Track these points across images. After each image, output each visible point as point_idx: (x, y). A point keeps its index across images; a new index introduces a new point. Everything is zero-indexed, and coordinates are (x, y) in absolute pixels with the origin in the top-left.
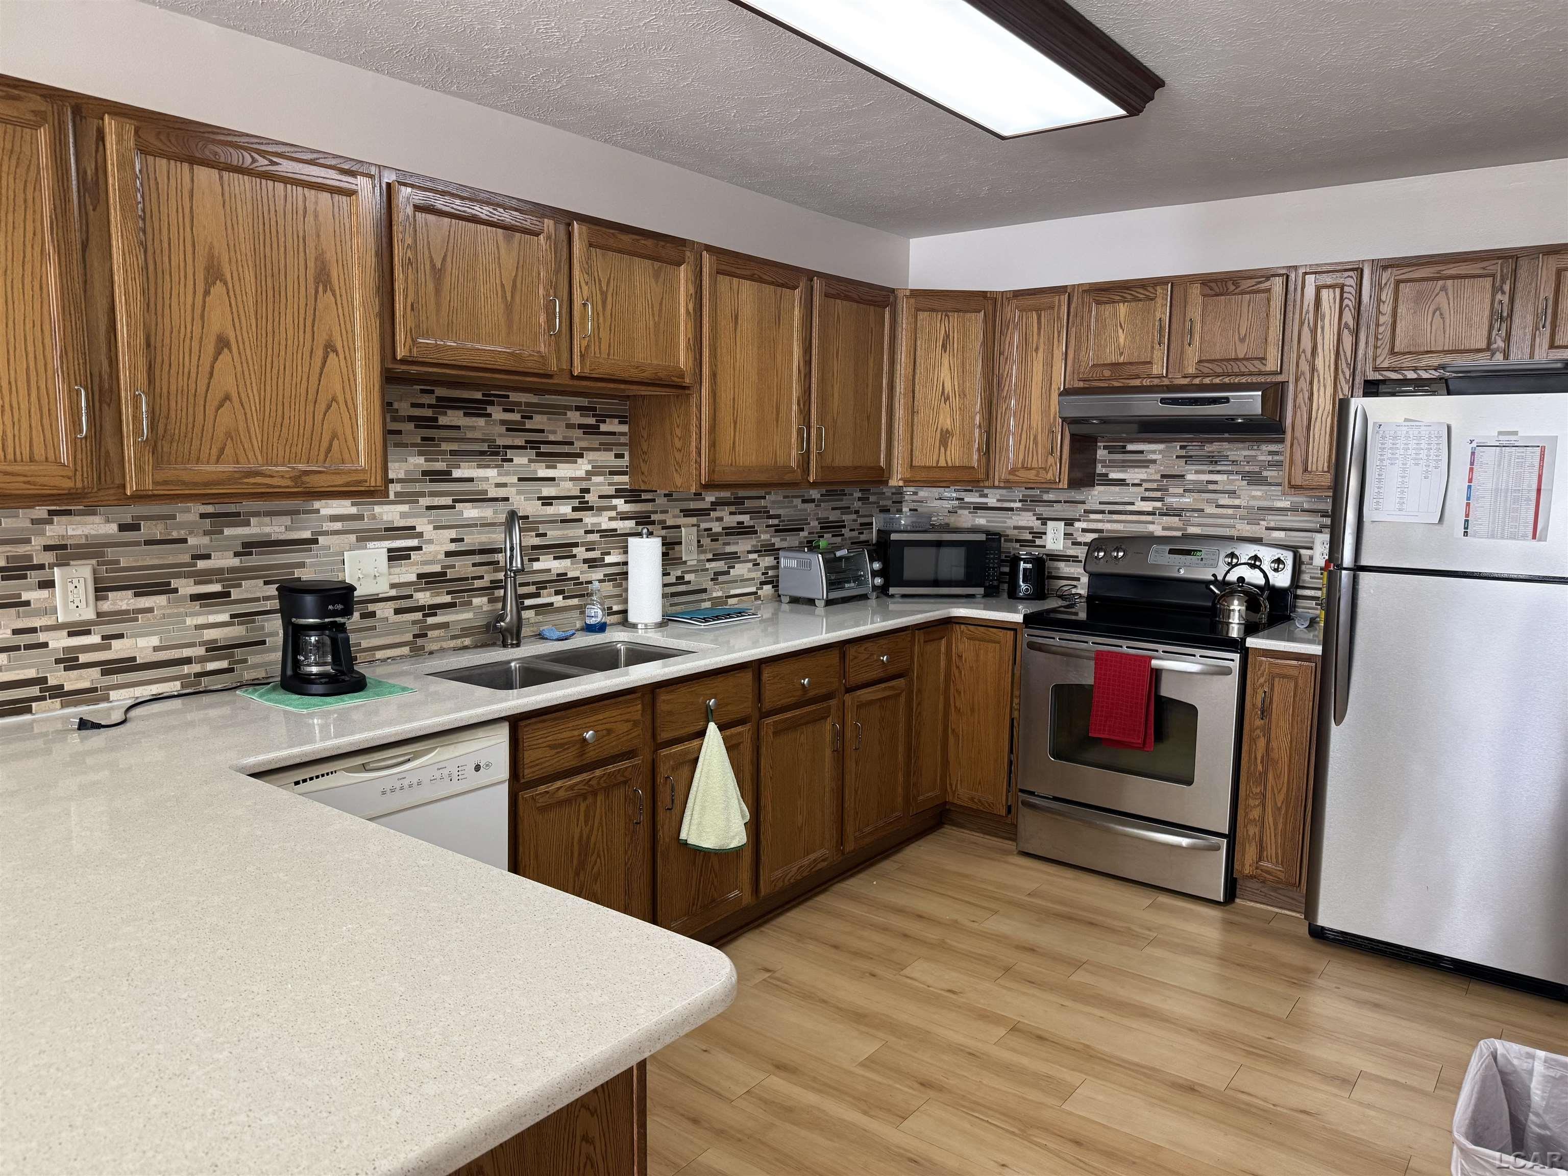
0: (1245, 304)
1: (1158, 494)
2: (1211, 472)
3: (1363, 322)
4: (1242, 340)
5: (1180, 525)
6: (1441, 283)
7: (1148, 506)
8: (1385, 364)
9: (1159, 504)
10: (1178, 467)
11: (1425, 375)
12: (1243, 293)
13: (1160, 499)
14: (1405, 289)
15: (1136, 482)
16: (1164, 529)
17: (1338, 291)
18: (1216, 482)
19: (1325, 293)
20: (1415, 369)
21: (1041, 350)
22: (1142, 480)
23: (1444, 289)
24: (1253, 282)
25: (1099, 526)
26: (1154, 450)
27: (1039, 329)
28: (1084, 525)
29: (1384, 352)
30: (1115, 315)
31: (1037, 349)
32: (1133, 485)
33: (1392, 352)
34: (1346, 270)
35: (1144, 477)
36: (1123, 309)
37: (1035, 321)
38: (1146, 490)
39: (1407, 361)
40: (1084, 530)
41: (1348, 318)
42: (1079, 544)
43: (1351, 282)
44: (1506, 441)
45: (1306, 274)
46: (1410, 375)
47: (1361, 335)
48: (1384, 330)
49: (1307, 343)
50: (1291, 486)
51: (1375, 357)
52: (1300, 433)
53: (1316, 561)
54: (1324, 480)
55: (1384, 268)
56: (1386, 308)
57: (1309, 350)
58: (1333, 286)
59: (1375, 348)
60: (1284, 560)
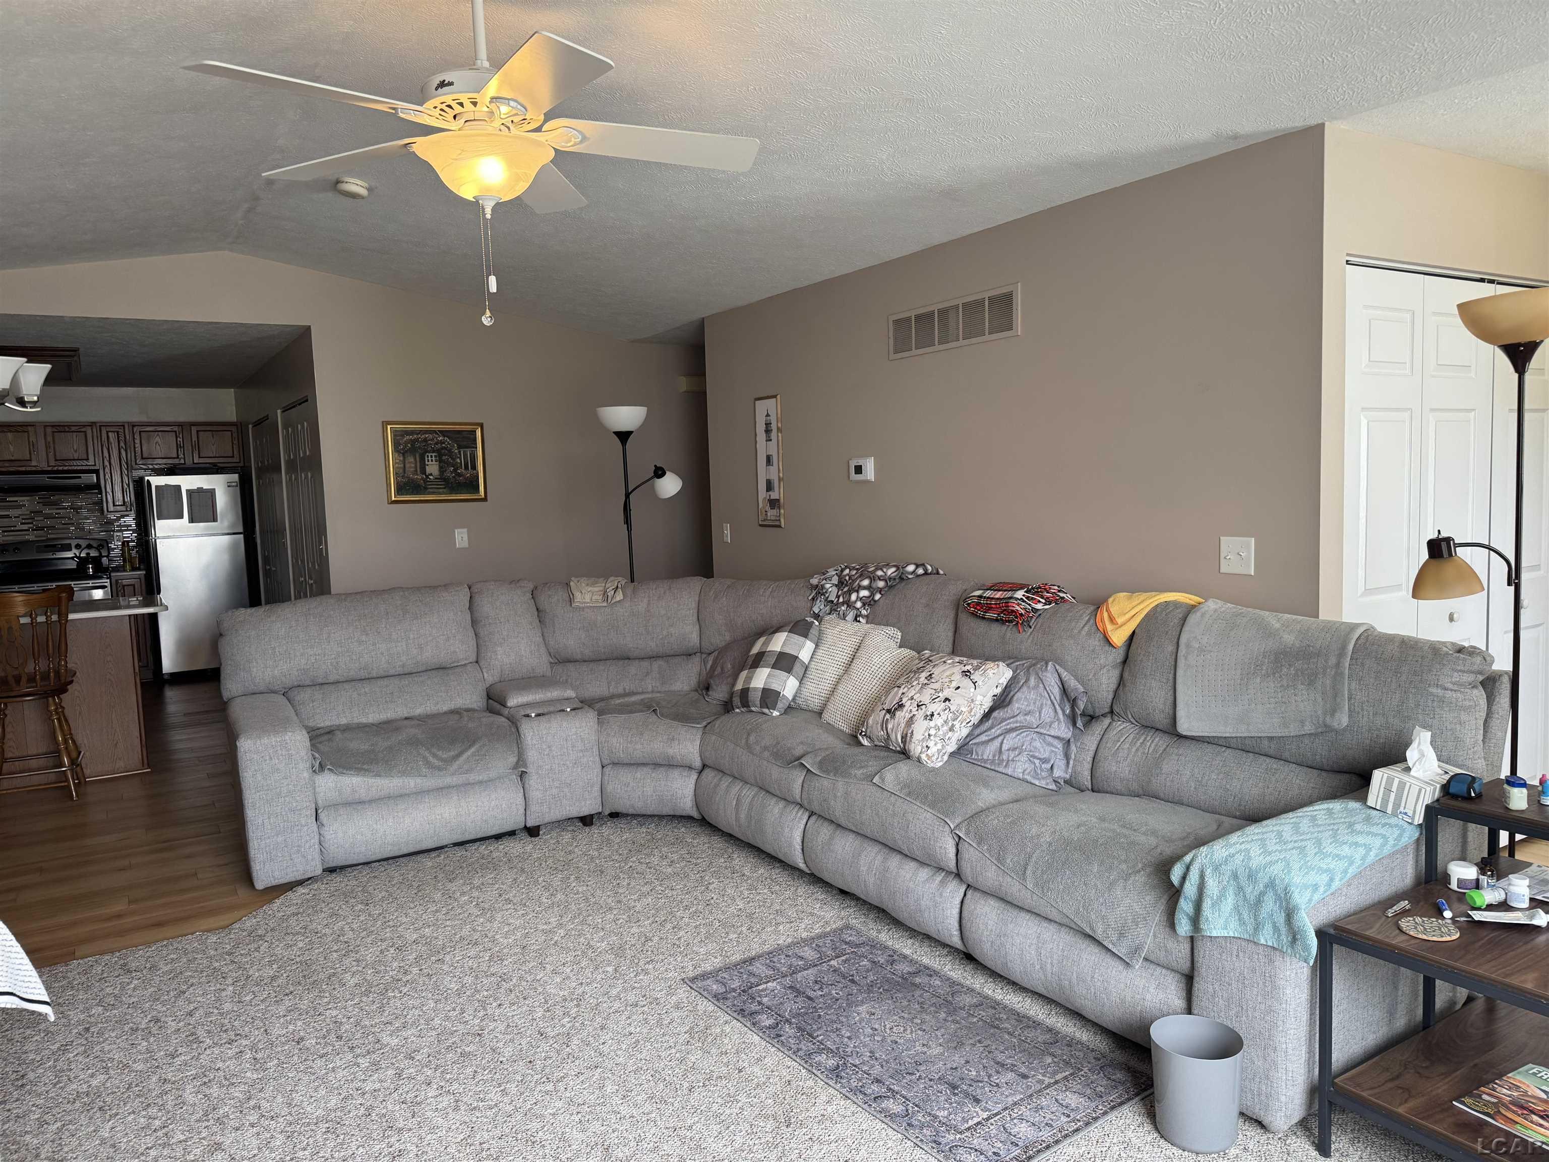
0: (74, 436)
1: (30, 521)
2: (57, 509)
3: (128, 446)
4: (75, 451)
5: (45, 534)
6: (156, 433)
7: (25, 527)
8: (141, 463)
9: (31, 526)
10: (39, 507)
11: (156, 467)
12: (72, 432)
13: (32, 523)
14: (143, 434)
15: (17, 516)
16: (36, 537)
17: (116, 433)
18: (59, 513)
19: (110, 434)
20: (152, 464)
22: (20, 515)
23: (158, 435)
24: (77, 427)
26: (23, 500)
29: (139, 457)
30: (6, 437)
32: (15, 517)
33: (143, 458)
34: (118, 425)
35: (20, 513)
36: (10, 435)
38: (23, 519)
39: (150, 461)
41: (122, 444)
43: (121, 430)
44: (200, 490)
45: (100, 426)
46: (151, 467)
47: (129, 451)
48: (138, 449)
49: (106, 454)
50: (108, 511)
51: (136, 461)
52: (109, 489)
53: (116, 545)
54: (123, 508)
55: (133, 426)
56: (137, 441)
57: (107, 456)
58: (114, 432)
59: (135, 456)
60: (103, 544)
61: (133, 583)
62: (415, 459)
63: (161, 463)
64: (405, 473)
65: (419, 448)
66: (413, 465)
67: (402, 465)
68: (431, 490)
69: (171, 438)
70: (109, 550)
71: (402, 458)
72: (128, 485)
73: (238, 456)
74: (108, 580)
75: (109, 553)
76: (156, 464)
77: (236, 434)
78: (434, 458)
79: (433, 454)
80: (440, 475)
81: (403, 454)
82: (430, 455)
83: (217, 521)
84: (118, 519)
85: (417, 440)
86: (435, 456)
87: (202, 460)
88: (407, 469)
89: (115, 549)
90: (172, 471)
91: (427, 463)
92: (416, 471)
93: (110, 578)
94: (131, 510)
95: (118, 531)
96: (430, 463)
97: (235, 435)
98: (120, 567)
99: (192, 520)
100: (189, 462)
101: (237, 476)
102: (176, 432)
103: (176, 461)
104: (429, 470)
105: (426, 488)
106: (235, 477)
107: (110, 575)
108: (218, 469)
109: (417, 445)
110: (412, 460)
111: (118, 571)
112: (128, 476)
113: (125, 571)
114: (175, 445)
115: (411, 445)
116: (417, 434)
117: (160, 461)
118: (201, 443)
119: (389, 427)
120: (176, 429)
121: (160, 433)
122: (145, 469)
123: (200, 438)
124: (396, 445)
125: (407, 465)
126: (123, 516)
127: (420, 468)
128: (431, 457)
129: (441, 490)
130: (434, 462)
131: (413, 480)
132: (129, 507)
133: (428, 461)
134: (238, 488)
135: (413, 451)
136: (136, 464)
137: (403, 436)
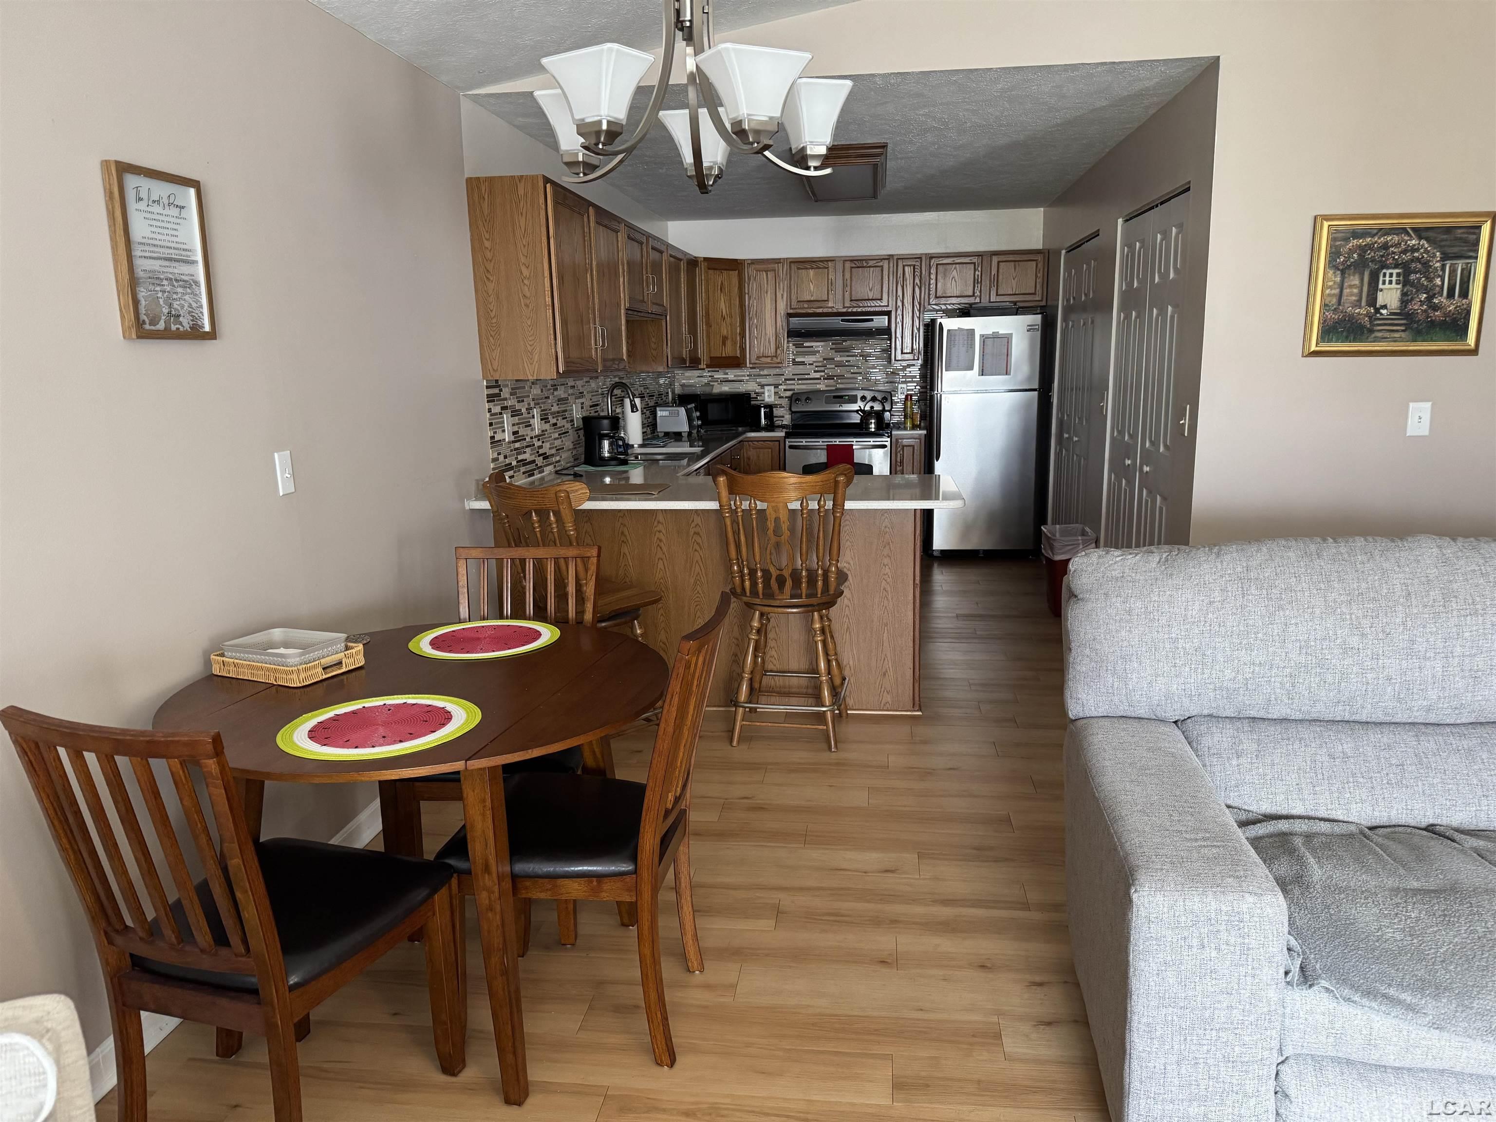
0: (871, 272)
1: (822, 369)
2: (848, 356)
3: (923, 282)
4: (871, 290)
5: (834, 383)
6: (954, 266)
7: (817, 375)
8: (934, 303)
9: (823, 374)
10: (831, 354)
11: (949, 307)
12: (870, 267)
13: (824, 371)
14: (940, 268)
15: (811, 362)
16: (826, 386)
17: (912, 267)
18: (849, 361)
19: (906, 268)
20: (945, 304)
21: (769, 293)
22: (814, 362)
23: (955, 268)
24: (875, 262)
25: (792, 387)
26: (818, 345)
27: (767, 281)
28: (785, 387)
29: (932, 296)
30: (808, 275)
31: (767, 292)
32: (809, 364)
33: (936, 297)
34: (916, 258)
35: (814, 360)
36: (811, 272)
37: (765, 277)
38: (816, 367)
39: (943, 301)
40: (785, 390)
41: (917, 281)
42: (783, 397)
43: (918, 264)
44: (996, 336)
45: (898, 259)
46: (944, 307)
47: (923, 289)
48: (933, 286)
49: (900, 293)
50: (895, 360)
51: (929, 299)
52: (899, 335)
53: (899, 397)
54: (910, 356)
55: (931, 258)
56: (933, 277)
57: (901, 296)
58: (910, 265)
59: (929, 294)
60: (887, 397)
61: (913, 444)
62: (1362, 280)
63: (954, 303)
64: (1339, 304)
65: (1373, 260)
66: (1356, 291)
67: (1337, 291)
68: (1379, 334)
69: (969, 272)
70: (892, 403)
71: (1338, 279)
72: (919, 330)
73: (1040, 292)
74: (889, 439)
75: (892, 408)
76: (949, 304)
77: (1042, 263)
78: (1394, 279)
79: (1395, 271)
80: (1401, 308)
81: (1343, 272)
82: (1388, 272)
83: (1010, 375)
84: (904, 368)
85: (1370, 247)
86: (1398, 275)
87: (999, 299)
88: (1344, 298)
89: (898, 402)
90: (965, 312)
91: (1381, 286)
92: (1360, 300)
93: (890, 436)
94: (918, 360)
95: (903, 382)
96: (1387, 286)
97: (1040, 265)
98: (901, 423)
99: (982, 373)
100: (985, 302)
101: (1039, 316)
102: (974, 263)
103: (971, 300)
104: (1381, 299)
105: (1371, 331)
106: (1037, 319)
107: (891, 433)
108: (1018, 309)
109: (1369, 255)
110: (1357, 282)
111: (899, 429)
112: (919, 318)
113: (905, 429)
114: (972, 280)
115: (1359, 255)
116: (1373, 236)
117: (954, 300)
118: (1000, 277)
119: (1326, 224)
120: (975, 260)
121: (957, 266)
122: (937, 311)
123: (1001, 271)
124: (1334, 254)
125: (1346, 291)
126: (909, 366)
127: (1368, 295)
128: (1391, 275)
129: (1397, 335)
130: (1394, 285)
131: (1351, 316)
132: (917, 355)
133: (1384, 283)
134: (1039, 333)
135: (1360, 266)
136: (929, 304)
137: (1346, 240)
